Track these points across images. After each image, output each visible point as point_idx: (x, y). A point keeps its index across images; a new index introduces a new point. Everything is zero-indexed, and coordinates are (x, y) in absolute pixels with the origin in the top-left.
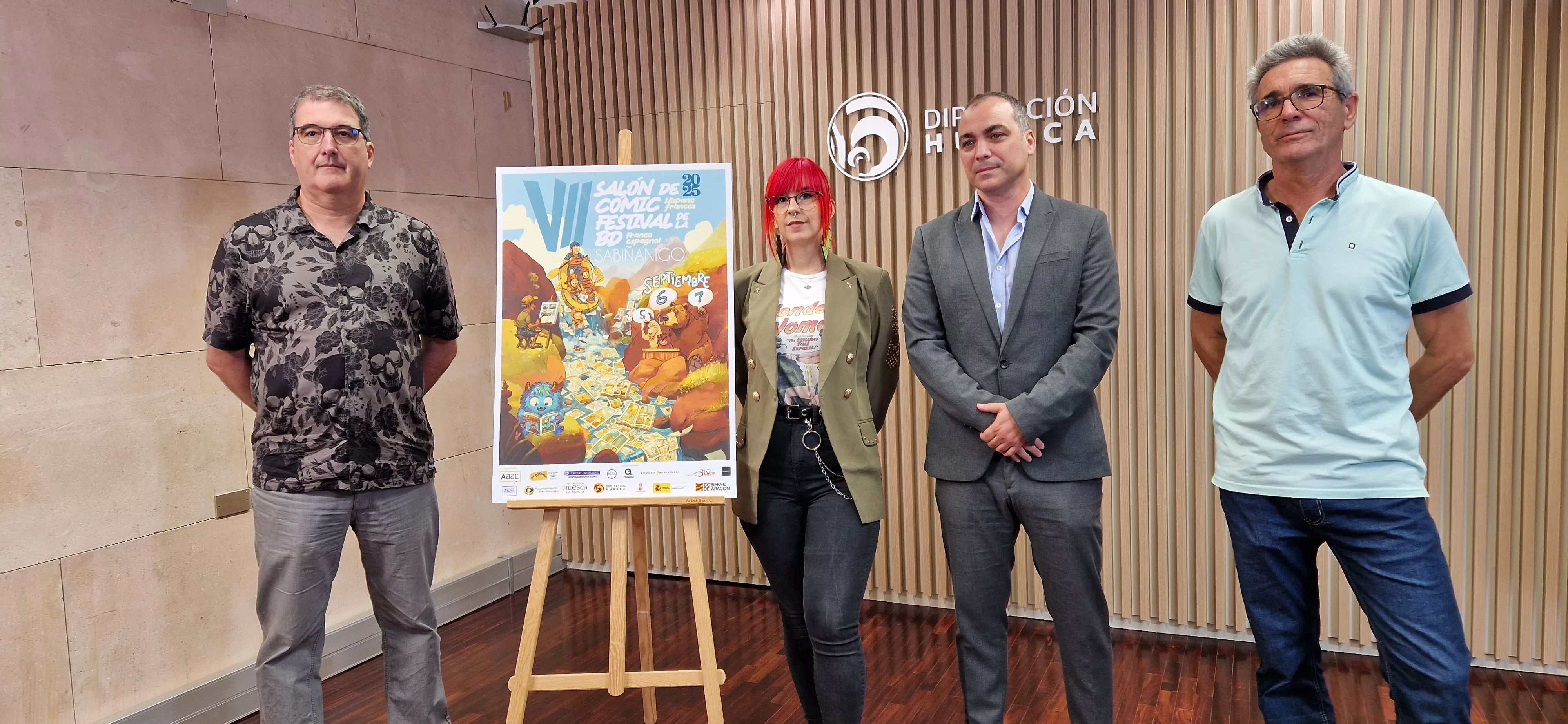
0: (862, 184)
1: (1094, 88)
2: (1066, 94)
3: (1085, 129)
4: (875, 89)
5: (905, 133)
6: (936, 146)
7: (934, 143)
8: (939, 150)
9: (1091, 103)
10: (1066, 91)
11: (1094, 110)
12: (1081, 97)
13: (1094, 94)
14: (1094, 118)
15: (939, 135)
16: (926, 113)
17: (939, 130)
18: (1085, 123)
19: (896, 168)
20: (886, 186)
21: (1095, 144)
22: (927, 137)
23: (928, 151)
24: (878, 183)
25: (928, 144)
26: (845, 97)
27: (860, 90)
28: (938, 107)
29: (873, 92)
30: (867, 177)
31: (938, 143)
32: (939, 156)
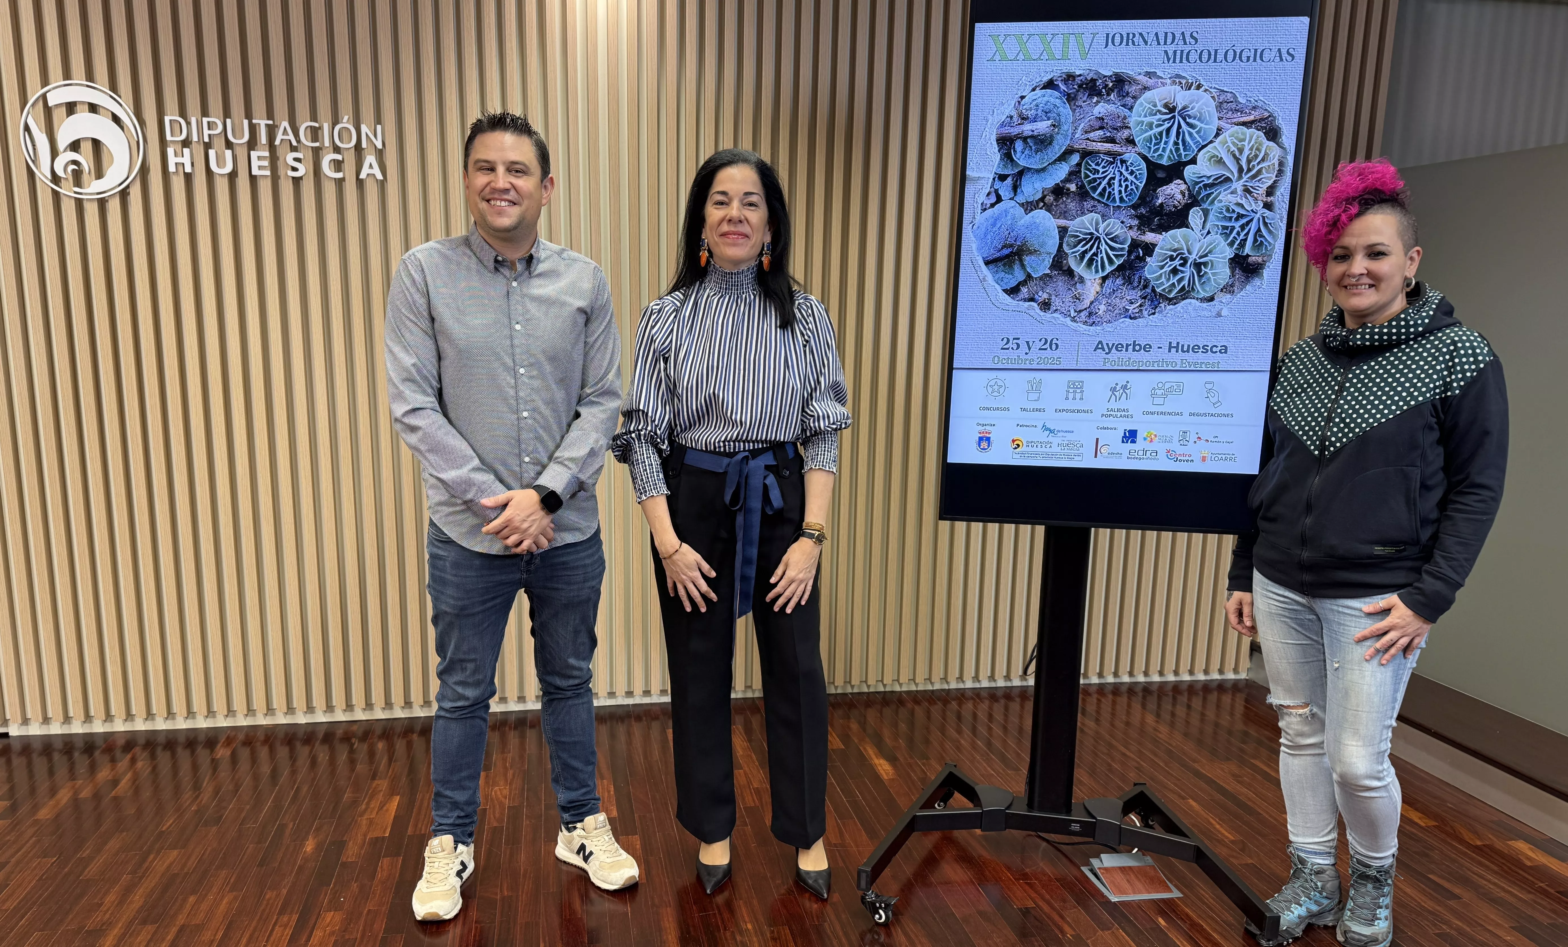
0: (79, 203)
1: (378, 120)
2: (346, 122)
3: (370, 167)
4: (90, 76)
5: (138, 143)
6: (183, 164)
7: (179, 160)
8: (188, 169)
9: (375, 136)
10: (346, 118)
11: (379, 145)
12: (364, 129)
13: (379, 127)
14: (380, 154)
15: (186, 151)
16: (167, 119)
17: (186, 143)
18: (370, 159)
19: (128, 187)
20: (114, 207)
21: (382, 185)
22: (170, 151)
23: (172, 168)
24: (102, 203)
25: (172, 160)
26: (45, 82)
27: (67, 75)
28: (183, 113)
29: (87, 81)
30: (86, 194)
31: (186, 160)
32: (188, 177)
